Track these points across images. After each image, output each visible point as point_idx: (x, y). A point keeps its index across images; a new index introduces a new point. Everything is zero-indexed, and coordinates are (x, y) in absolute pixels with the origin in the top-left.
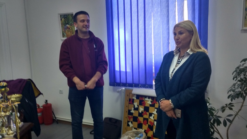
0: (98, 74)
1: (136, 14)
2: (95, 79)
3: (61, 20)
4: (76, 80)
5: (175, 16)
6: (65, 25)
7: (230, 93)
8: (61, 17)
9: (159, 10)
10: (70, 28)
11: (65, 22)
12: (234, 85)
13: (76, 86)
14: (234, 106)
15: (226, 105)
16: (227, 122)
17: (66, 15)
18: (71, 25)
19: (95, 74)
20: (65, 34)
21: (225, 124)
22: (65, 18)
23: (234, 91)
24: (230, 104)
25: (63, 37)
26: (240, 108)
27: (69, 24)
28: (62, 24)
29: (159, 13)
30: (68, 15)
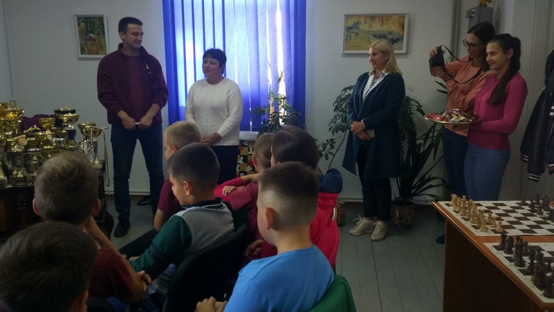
0: (155, 106)
1: (212, 25)
2: (151, 114)
3: (79, 25)
4: (123, 114)
5: (265, 32)
6: (86, 35)
7: (331, 126)
8: (78, 20)
9: (244, 21)
10: (95, 40)
11: (87, 29)
12: (335, 117)
13: (123, 123)
14: (335, 142)
15: (327, 141)
16: (329, 155)
17: (89, 18)
18: (98, 35)
19: (150, 106)
20: (86, 49)
21: (327, 158)
22: (86, 23)
23: (335, 123)
24: (332, 140)
25: (82, 53)
26: (341, 142)
27: (94, 34)
28: (81, 32)
29: (245, 27)
30: (94, 18)
